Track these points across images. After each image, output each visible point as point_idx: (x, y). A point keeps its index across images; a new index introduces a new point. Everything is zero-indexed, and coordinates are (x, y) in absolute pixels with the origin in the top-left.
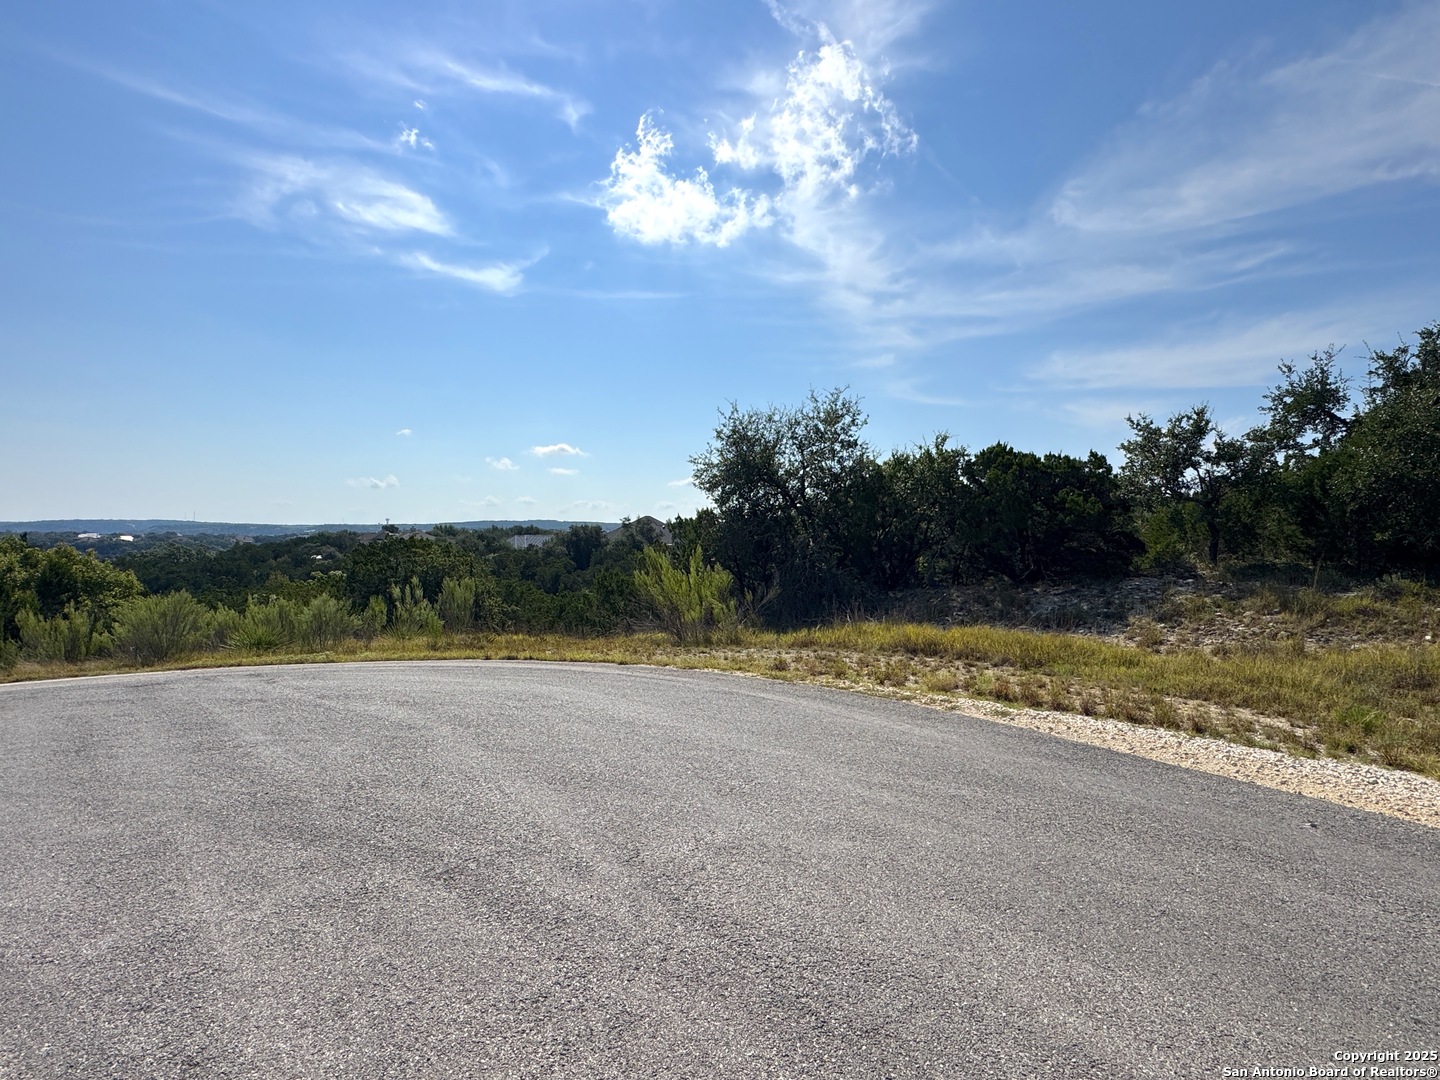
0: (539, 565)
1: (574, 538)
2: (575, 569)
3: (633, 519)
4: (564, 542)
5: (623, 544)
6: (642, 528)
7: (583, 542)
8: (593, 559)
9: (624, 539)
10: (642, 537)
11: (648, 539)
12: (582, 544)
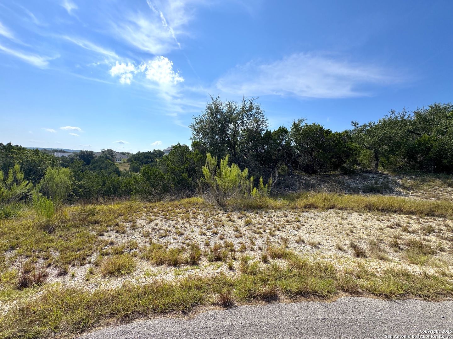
8: (92, 161)
9: (103, 155)
10: (109, 155)
11: (111, 156)
12: (86, 156)
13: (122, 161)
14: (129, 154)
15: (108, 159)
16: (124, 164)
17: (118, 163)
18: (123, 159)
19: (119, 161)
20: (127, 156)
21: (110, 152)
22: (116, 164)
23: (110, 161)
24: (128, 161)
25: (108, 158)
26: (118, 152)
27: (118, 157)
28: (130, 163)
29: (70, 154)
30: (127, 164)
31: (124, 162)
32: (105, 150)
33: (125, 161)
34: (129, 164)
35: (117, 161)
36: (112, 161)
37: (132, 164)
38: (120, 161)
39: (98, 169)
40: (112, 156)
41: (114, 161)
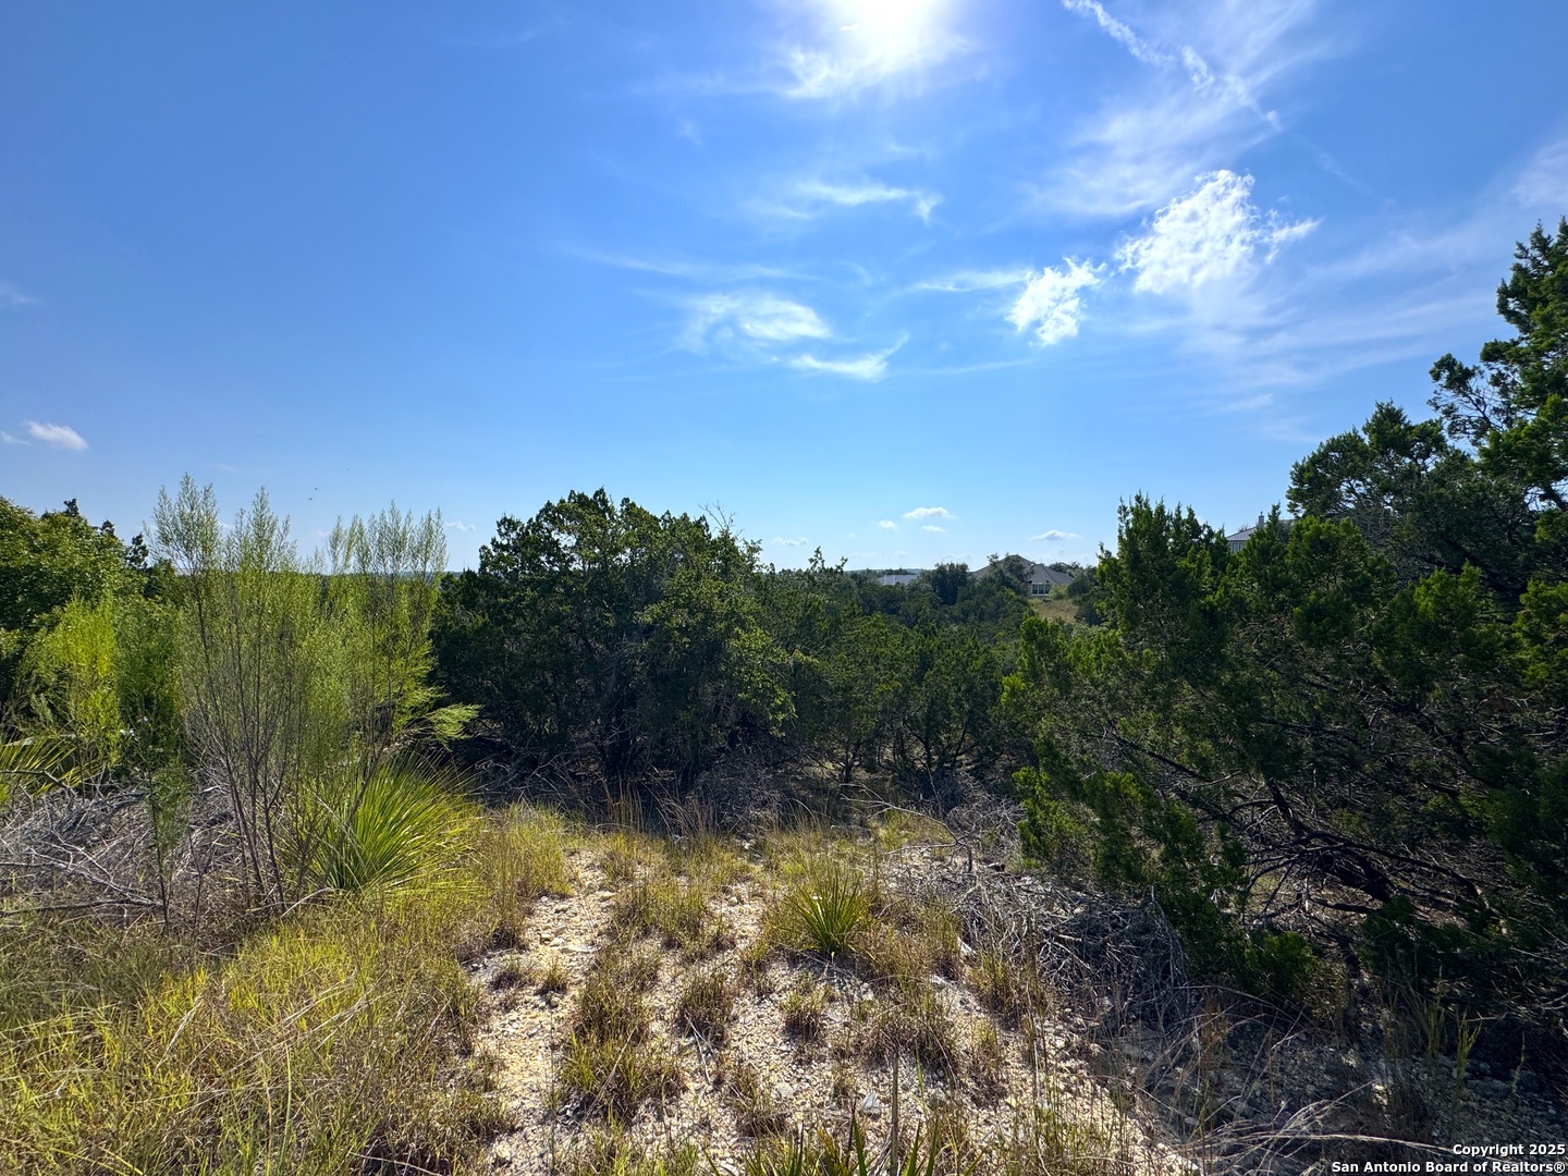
0: (903, 599)
1: (940, 576)
2: (941, 604)
3: (1002, 557)
4: (930, 579)
5: (991, 580)
6: (1011, 565)
7: (949, 582)
8: (959, 595)
9: (993, 576)
10: (1012, 574)
11: (1018, 577)
12: (948, 581)
13: (1052, 594)
14: (1076, 567)
15: (1009, 585)
16: (1058, 603)
17: (1038, 600)
18: (1053, 587)
19: (1041, 592)
20: (1071, 575)
21: (1015, 565)
22: (1030, 601)
23: (1013, 593)
24: (1072, 591)
25: (1006, 583)
26: (1042, 565)
27: (1038, 581)
28: (1078, 598)
29: (915, 577)
30: (1068, 603)
31: (1059, 597)
32: (1000, 559)
33: (1063, 591)
34: (1075, 603)
35: (1035, 592)
36: (1018, 593)
37: (1085, 599)
38: (1047, 592)
39: (972, 618)
40: (1021, 577)
41: (1025, 594)
